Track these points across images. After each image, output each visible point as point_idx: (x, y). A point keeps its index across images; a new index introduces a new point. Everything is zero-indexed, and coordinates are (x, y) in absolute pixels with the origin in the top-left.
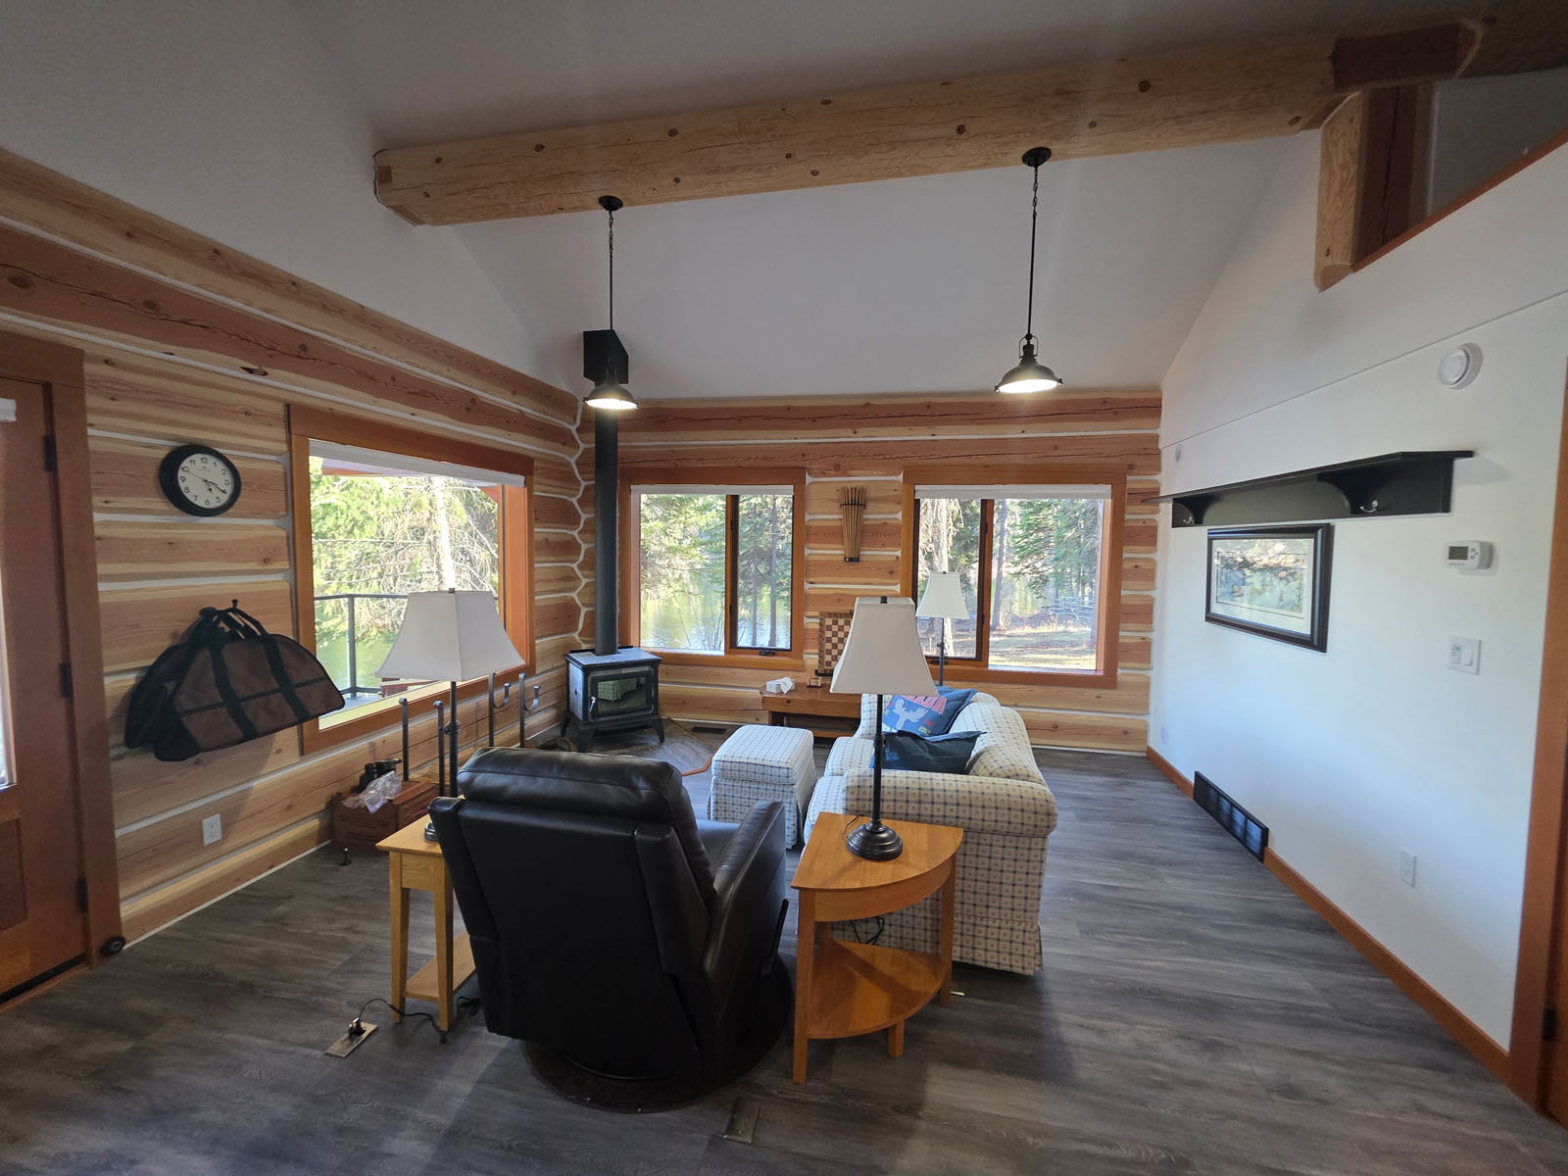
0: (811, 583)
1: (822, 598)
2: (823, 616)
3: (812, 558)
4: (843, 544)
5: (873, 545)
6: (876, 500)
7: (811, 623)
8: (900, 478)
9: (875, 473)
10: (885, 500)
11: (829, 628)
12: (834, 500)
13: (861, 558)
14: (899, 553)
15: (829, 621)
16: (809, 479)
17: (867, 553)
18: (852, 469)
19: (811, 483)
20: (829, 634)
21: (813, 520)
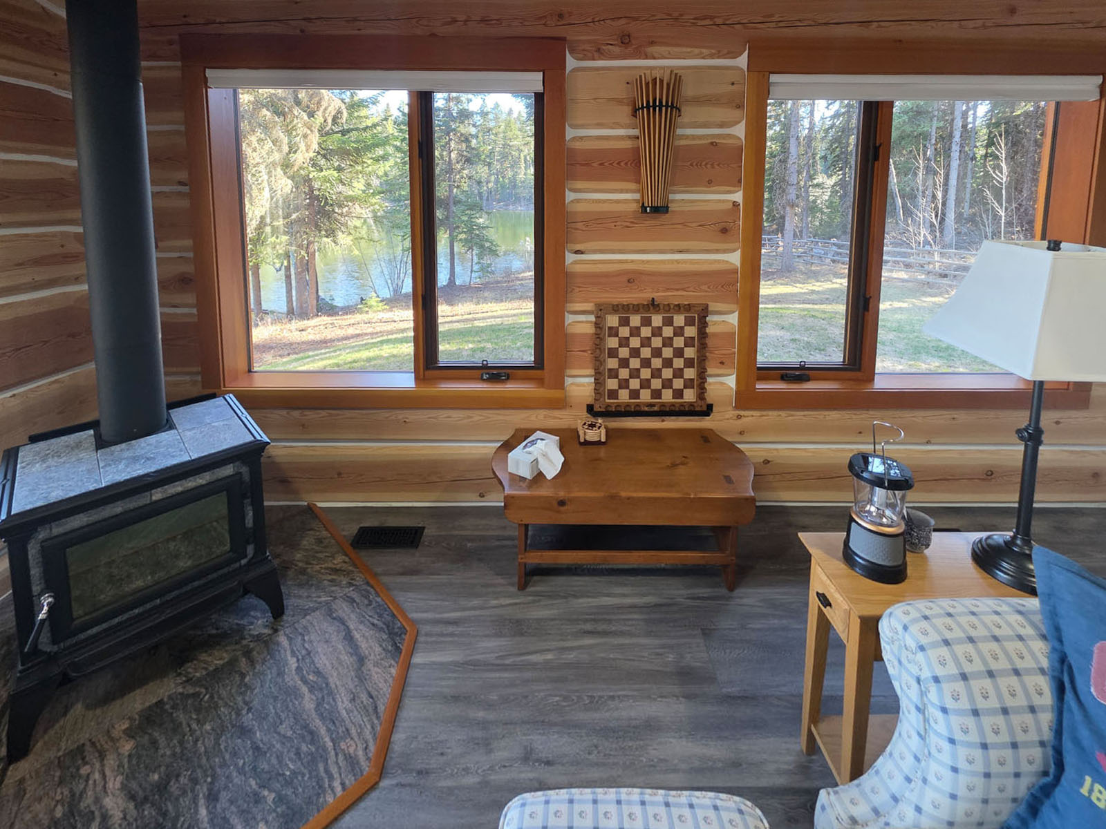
0: (577, 252)
1: (599, 279)
2: (601, 311)
3: (580, 208)
4: (638, 181)
5: (692, 183)
6: (698, 101)
7: (579, 322)
8: (742, 61)
9: (697, 51)
10: (713, 101)
11: (613, 332)
12: (619, 102)
13: (672, 207)
14: (738, 197)
15: (612, 320)
16: (571, 63)
17: (683, 198)
18: (652, 43)
19: (575, 70)
20: (613, 342)
21: (581, 138)
